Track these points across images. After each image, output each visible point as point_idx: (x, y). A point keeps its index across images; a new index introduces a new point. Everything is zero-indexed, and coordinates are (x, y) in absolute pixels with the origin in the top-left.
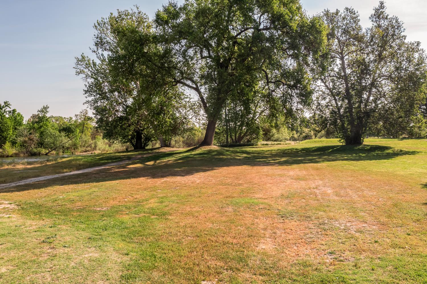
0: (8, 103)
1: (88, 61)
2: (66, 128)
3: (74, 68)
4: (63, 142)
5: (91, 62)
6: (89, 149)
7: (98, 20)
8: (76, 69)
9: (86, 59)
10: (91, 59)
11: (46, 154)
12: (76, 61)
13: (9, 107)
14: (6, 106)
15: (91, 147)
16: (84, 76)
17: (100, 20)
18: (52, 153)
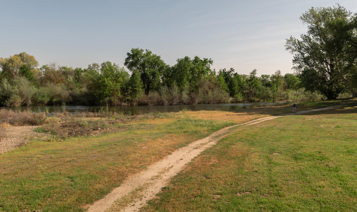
0: (233, 69)
1: (294, 41)
2: (267, 84)
3: (285, 46)
4: (269, 94)
5: (297, 41)
6: (283, 98)
7: (303, 14)
8: (286, 47)
9: (293, 39)
10: (297, 39)
11: (258, 101)
12: (286, 41)
13: (234, 72)
14: (232, 71)
15: (284, 97)
16: (291, 50)
17: (304, 13)
18: (261, 100)
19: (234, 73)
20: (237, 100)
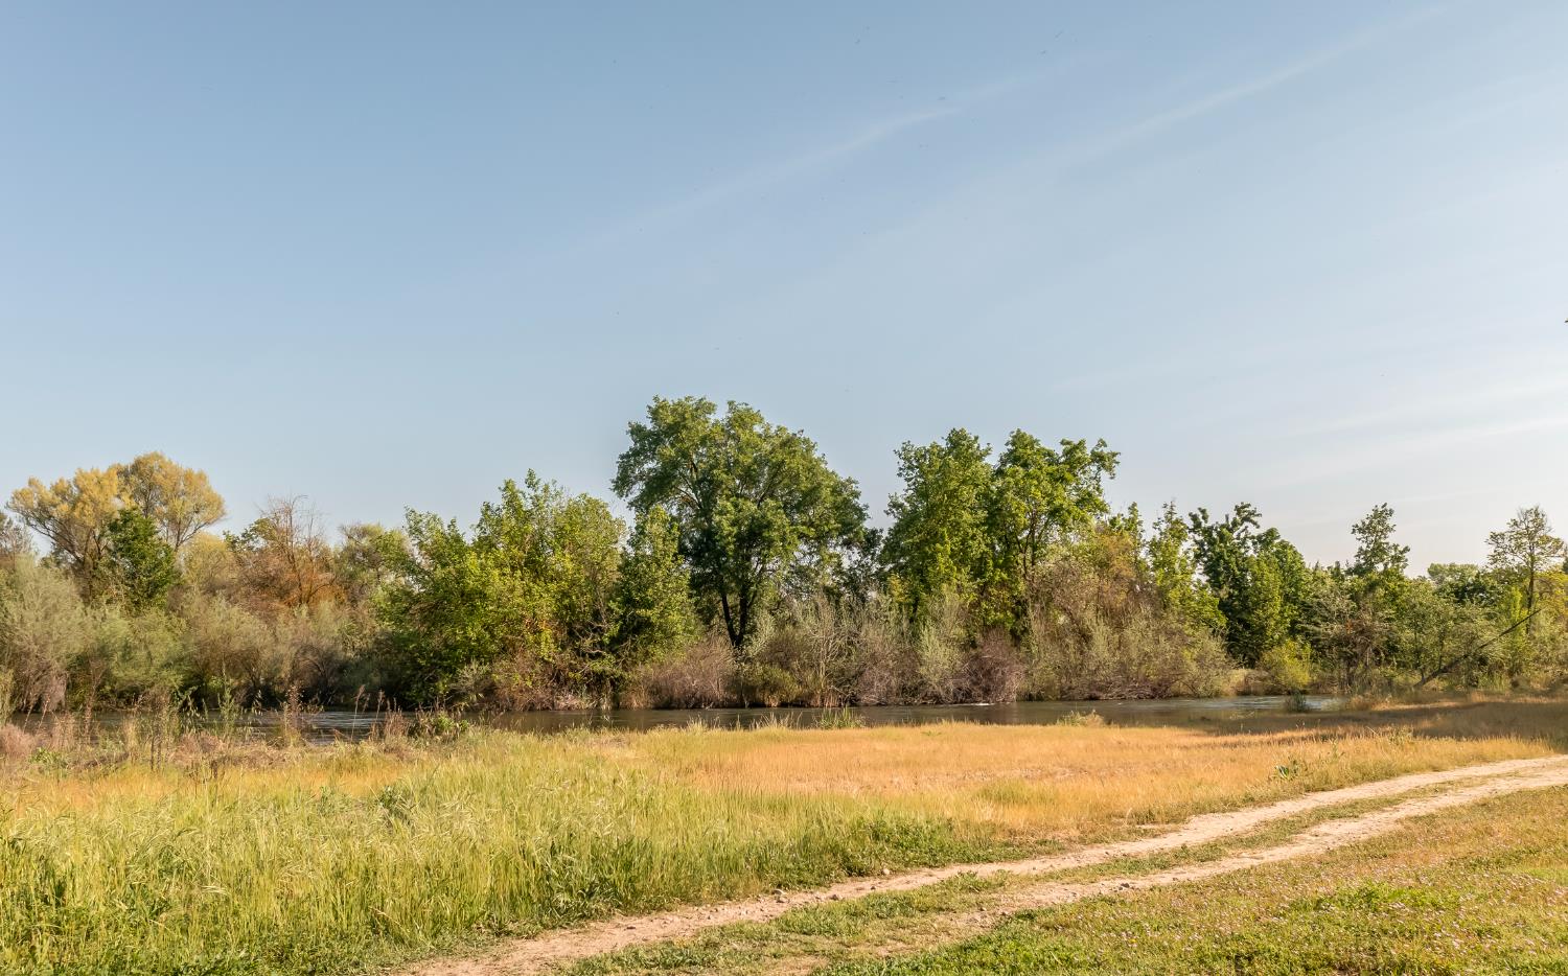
0: (1250, 509)
4: (1479, 643)
13: (1255, 523)
14: (1246, 519)
18: (1435, 681)
19: (1253, 531)
20: (1278, 682)
